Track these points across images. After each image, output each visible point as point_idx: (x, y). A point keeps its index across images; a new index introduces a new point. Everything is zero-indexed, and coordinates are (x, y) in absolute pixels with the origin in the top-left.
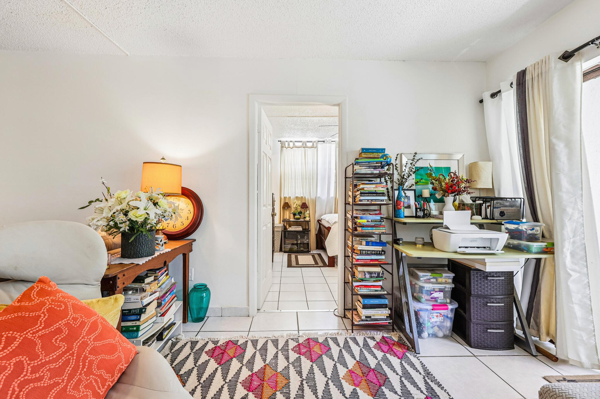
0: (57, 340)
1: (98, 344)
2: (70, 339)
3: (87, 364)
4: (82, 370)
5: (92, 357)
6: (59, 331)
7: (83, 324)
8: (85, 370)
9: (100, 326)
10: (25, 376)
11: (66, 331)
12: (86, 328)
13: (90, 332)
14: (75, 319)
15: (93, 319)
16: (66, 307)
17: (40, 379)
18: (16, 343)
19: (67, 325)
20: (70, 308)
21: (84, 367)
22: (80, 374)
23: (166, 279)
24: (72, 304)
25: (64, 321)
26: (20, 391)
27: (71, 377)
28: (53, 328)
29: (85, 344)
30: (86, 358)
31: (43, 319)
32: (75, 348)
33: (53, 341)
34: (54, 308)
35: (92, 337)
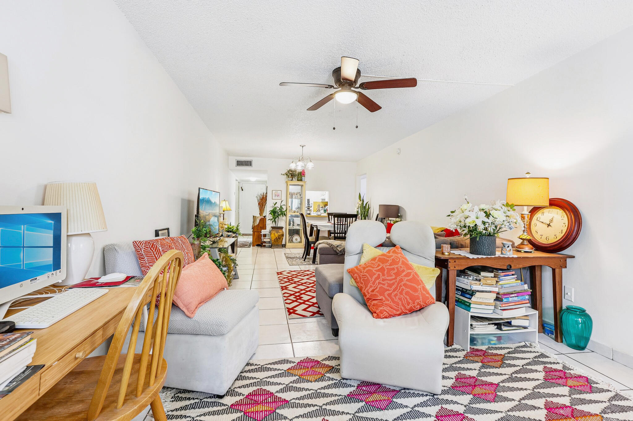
0: (392, 272)
1: (408, 283)
2: (398, 274)
3: (401, 289)
4: (398, 290)
5: (404, 287)
6: (393, 269)
7: (403, 271)
8: (400, 291)
9: (412, 276)
10: (380, 280)
11: (396, 271)
12: (404, 273)
13: (405, 276)
14: (401, 267)
15: (409, 271)
16: (399, 261)
17: (384, 284)
18: (380, 267)
19: (397, 268)
20: (401, 261)
21: (399, 290)
22: (397, 292)
23: (514, 282)
24: (402, 260)
25: (396, 266)
26: (378, 285)
27: (394, 291)
28: (392, 267)
29: (401, 280)
30: (401, 286)
31: (390, 262)
32: (398, 280)
33: (391, 272)
34: (394, 259)
35: (406, 278)
